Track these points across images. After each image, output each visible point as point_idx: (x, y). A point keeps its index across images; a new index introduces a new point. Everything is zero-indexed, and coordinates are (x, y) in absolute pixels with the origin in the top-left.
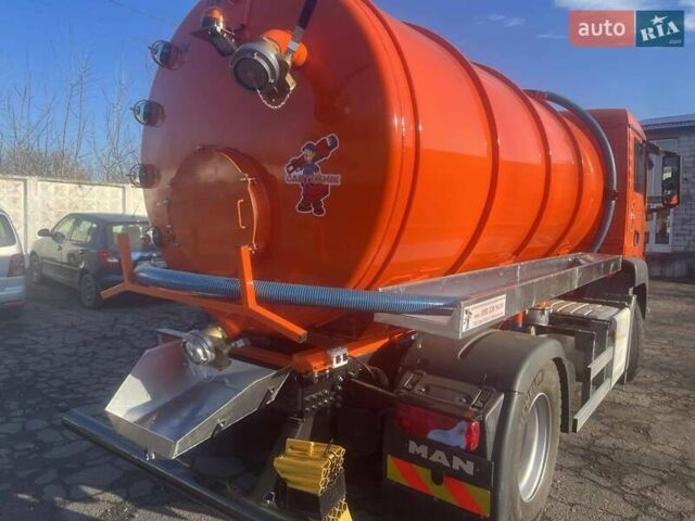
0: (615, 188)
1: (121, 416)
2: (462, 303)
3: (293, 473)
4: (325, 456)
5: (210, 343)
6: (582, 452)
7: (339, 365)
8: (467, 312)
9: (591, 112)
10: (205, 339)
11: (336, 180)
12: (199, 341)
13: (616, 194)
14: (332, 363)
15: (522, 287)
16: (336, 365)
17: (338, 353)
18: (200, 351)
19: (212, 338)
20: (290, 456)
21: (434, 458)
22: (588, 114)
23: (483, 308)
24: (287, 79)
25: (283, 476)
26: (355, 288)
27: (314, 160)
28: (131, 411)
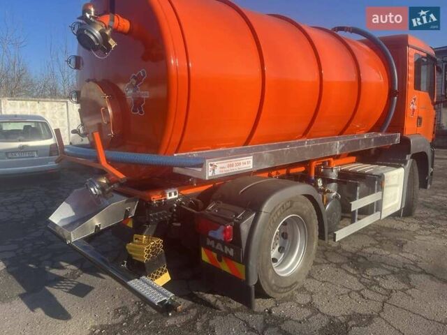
0: (396, 88)
1: (56, 223)
2: (207, 160)
3: (134, 251)
4: (149, 243)
5: (98, 186)
6: (350, 255)
7: (171, 198)
8: (211, 165)
9: (382, 39)
10: (96, 183)
11: (146, 95)
12: (93, 184)
13: (398, 93)
14: (165, 196)
15: (270, 153)
16: (169, 198)
17: (169, 192)
18: (92, 189)
19: (100, 183)
20: (135, 243)
21: (217, 248)
22: (379, 40)
23: (229, 163)
24: (109, 42)
25: (131, 253)
26: (165, 154)
27: (137, 84)
28: (63, 220)
